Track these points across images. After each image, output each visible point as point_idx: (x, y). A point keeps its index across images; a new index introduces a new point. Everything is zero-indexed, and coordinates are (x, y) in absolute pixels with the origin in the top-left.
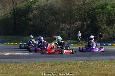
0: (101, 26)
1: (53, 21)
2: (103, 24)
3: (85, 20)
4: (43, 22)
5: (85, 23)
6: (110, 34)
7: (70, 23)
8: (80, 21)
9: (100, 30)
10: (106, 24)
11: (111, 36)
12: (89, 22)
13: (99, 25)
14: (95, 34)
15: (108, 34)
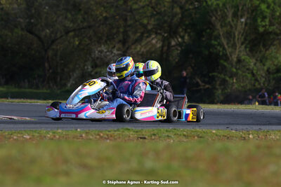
0: (229, 50)
1: (67, 33)
2: (234, 46)
3: (173, 32)
4: (36, 35)
5: (173, 43)
6: (256, 80)
7: (124, 42)
8: (156, 33)
9: (225, 67)
10: (243, 47)
11: (260, 84)
12: (186, 37)
13: (221, 49)
14: (206, 79)
15: (251, 80)
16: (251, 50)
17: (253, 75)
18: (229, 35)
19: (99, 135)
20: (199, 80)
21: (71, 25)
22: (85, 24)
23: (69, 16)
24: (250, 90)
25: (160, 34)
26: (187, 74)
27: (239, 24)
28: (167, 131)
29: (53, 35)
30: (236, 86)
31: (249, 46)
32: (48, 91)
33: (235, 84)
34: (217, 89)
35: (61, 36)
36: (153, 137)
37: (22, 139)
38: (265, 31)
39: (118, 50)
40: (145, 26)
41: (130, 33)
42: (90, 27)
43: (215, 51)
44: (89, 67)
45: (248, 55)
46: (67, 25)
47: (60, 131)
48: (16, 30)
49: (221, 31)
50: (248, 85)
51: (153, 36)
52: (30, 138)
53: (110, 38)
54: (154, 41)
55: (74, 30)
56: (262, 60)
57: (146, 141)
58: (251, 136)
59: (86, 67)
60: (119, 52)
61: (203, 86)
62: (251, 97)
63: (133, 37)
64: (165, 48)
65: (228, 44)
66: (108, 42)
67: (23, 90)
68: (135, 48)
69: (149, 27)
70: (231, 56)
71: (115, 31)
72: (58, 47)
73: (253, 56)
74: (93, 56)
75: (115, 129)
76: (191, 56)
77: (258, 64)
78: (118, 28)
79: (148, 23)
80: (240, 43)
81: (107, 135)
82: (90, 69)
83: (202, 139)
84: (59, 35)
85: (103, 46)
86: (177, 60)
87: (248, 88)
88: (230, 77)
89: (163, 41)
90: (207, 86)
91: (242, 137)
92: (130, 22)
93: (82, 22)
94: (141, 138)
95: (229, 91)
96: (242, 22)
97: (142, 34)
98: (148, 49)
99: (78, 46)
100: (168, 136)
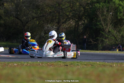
0: (105, 27)
1: (33, 18)
2: (107, 25)
3: (80, 19)
4: (20, 20)
5: (80, 23)
6: (117, 40)
7: (58, 23)
8: (73, 19)
9: (103, 34)
10: (111, 25)
11: (118, 42)
12: (86, 21)
13: (101, 26)
15: (114, 40)
16: (115, 27)
17: (115, 38)
18: (105, 20)
19: (47, 64)
20: (91, 40)
21: (35, 15)
22: (41, 15)
23: (34, 11)
24: (114, 44)
25: (74, 19)
26: (86, 37)
27: (109, 15)
28: (77, 62)
29: (27, 20)
31: (113, 25)
33: (107, 42)
34: (99, 44)
35: (31, 20)
36: (71, 65)
37: (13, 65)
38: (121, 18)
39: (55, 26)
40: (68, 16)
41: (61, 19)
42: (43, 16)
43: (99, 27)
44: (43, 34)
45: (113, 29)
46: (33, 15)
47: (30, 62)
48: (11, 17)
49: (101, 18)
50: (113, 42)
51: (71, 20)
52: (17, 65)
53: (52, 21)
54: (72, 23)
55: (36, 17)
56: (119, 31)
57: (68, 67)
58: (114, 65)
59: (41, 34)
60: (56, 27)
61: (93, 43)
62: (114, 48)
63: (62, 21)
64: (77, 26)
65: (104, 24)
66: (51, 23)
67: (14, 44)
68: (64, 26)
69: (70, 16)
70: (106, 29)
71: (54, 18)
72: (29, 25)
73: (116, 30)
74: (45, 29)
75: (55, 61)
76: (88, 29)
77: (117, 33)
78: (56, 17)
79: (69, 15)
80: (110, 24)
81: (51, 64)
82: (43, 35)
83: (93, 66)
85: (49, 25)
86: (82, 31)
87: (113, 43)
88: (105, 39)
89: (76, 23)
90: (95, 43)
91: (110, 65)
92: (61, 14)
93: (40, 14)
94: (66, 65)
95: (105, 45)
96: (111, 14)
97: (66, 19)
98: (69, 26)
99: (38, 24)
100: (78, 65)
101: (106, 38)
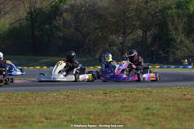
1: (96, 29)
6: (190, 51)
8: (140, 29)
10: (183, 35)
13: (173, 36)
14: (165, 51)
15: (187, 51)
16: (187, 37)
17: (188, 49)
20: (161, 52)
22: (104, 25)
23: (96, 21)
25: (142, 29)
30: (179, 54)
31: (186, 34)
32: (86, 59)
34: (170, 56)
35: (92, 32)
39: (121, 38)
40: (134, 25)
41: (127, 29)
42: (106, 27)
45: (186, 39)
49: (172, 27)
51: (138, 30)
54: (139, 33)
55: (99, 28)
61: (163, 55)
63: (128, 31)
64: (144, 36)
66: (116, 34)
68: (130, 37)
70: (177, 39)
71: (119, 28)
76: (157, 40)
79: (136, 24)
80: (181, 33)
82: (108, 47)
84: (91, 31)
85: (114, 36)
86: (150, 42)
87: (186, 55)
89: (143, 33)
90: (165, 55)
92: (126, 24)
95: (176, 57)
97: (133, 29)
98: (136, 37)
99: (101, 36)
101: (177, 50)
